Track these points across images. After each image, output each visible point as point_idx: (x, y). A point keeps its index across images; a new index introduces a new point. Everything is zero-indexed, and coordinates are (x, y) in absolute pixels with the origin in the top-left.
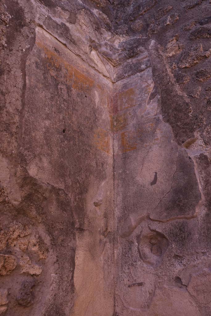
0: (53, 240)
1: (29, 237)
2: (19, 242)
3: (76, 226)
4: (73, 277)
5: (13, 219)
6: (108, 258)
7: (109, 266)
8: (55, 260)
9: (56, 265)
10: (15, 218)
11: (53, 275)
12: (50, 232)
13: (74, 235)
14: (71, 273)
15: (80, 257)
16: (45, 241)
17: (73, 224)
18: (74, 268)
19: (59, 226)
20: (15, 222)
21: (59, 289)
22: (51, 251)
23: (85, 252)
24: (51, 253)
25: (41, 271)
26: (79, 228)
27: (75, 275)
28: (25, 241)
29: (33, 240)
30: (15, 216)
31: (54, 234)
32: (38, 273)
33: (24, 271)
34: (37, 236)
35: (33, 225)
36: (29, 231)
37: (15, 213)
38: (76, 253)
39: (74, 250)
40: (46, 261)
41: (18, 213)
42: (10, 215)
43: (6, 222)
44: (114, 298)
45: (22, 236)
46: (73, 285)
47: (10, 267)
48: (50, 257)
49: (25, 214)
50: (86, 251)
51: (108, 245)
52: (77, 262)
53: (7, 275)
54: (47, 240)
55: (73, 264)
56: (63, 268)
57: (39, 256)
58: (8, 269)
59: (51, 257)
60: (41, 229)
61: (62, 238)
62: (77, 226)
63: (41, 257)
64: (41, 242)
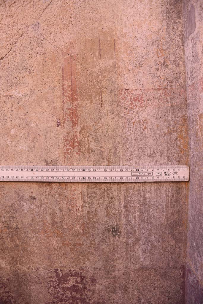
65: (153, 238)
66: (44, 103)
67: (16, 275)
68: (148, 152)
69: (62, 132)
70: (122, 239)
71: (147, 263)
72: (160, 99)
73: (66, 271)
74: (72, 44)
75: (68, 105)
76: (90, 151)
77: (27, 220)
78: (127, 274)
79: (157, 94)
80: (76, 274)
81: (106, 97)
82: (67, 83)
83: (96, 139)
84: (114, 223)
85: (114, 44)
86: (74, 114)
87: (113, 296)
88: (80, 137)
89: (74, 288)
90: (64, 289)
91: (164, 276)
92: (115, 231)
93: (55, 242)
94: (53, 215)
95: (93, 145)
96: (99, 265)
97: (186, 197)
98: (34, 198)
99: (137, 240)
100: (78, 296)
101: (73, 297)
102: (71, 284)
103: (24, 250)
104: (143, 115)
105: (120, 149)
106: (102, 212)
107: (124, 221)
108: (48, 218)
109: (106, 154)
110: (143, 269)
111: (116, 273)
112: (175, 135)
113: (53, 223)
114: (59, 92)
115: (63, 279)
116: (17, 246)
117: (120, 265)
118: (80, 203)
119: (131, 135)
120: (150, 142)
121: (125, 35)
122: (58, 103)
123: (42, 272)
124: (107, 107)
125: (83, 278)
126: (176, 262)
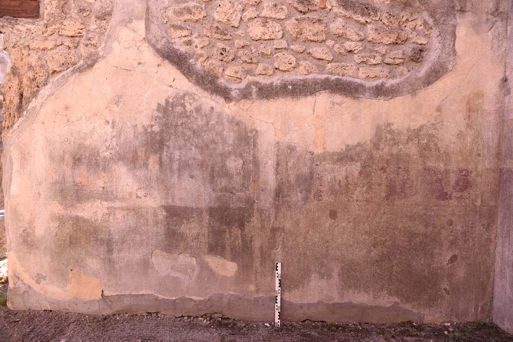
0: (435, 21)
1: (416, 21)
2: (408, 24)
3: (456, 9)
4: (454, 45)
5: (402, 10)
6: (499, 34)
7: (499, 41)
8: (438, 34)
9: (440, 38)
10: (403, 9)
11: (437, 44)
12: (432, 15)
13: (455, 15)
14: (453, 42)
15: (461, 32)
16: (429, 23)
17: (453, 7)
18: (455, 39)
19: (440, 11)
20: (403, 12)
21: (442, 52)
22: (434, 29)
23: (467, 28)
24: (434, 30)
25: (427, 42)
26: (460, 10)
27: (456, 43)
28: (414, 23)
29: (419, 22)
30: (404, 8)
31: (437, 17)
32: (424, 43)
33: (413, 41)
34: (422, 20)
35: (418, 13)
36: (415, 17)
37: (403, 6)
38: (457, 29)
39: (455, 26)
40: (431, 35)
41: (406, 6)
42: (400, 7)
43: (397, 12)
44: (505, 66)
45: (410, 20)
46: (454, 51)
47: (403, 38)
48: (433, 32)
49: (410, 5)
50: (469, 27)
51: (499, 24)
52: (458, 35)
53: (397, 43)
54: (431, 22)
55: (454, 36)
56: (445, 39)
57: (424, 33)
58: (402, 40)
59: (435, 32)
60: (425, 15)
61: (443, 19)
62: (458, 8)
63: (427, 33)
64: (425, 23)
65: (491, 158)
66: (460, 112)
67: (446, 170)
68: (491, 130)
69: (465, 122)
70: (481, 158)
71: (488, 167)
72: (496, 113)
73: (463, 169)
74: (470, 93)
75: (468, 114)
76: (473, 128)
77: (452, 150)
78: (482, 171)
79: (495, 112)
80: (466, 170)
81: (479, 112)
82: (468, 106)
83: (475, 125)
84: (479, 152)
85: (483, 95)
86: (469, 116)
87: (477, 178)
88: (471, 124)
89: (465, 175)
90: (461, 175)
91: (494, 172)
92: (479, 155)
93: (460, 158)
94: (460, 149)
95: (475, 127)
96: (473, 167)
97: (502, 145)
98: (454, 143)
99: (486, 159)
100: (466, 178)
101: (464, 178)
102: (464, 173)
103: (450, 161)
104: (490, 119)
105: (482, 128)
106: (476, 149)
107: (482, 152)
108: (459, 150)
109: (478, 130)
110: (487, 169)
111: (479, 170)
112: (499, 126)
113: (460, 151)
114: (465, 109)
115: (461, 172)
116: (447, 159)
117: (480, 168)
118: (469, 145)
119: (486, 124)
120: (492, 127)
121: (486, 92)
122: (464, 113)
123: (455, 169)
124: (479, 115)
125: (468, 171)
126: (498, 167)
